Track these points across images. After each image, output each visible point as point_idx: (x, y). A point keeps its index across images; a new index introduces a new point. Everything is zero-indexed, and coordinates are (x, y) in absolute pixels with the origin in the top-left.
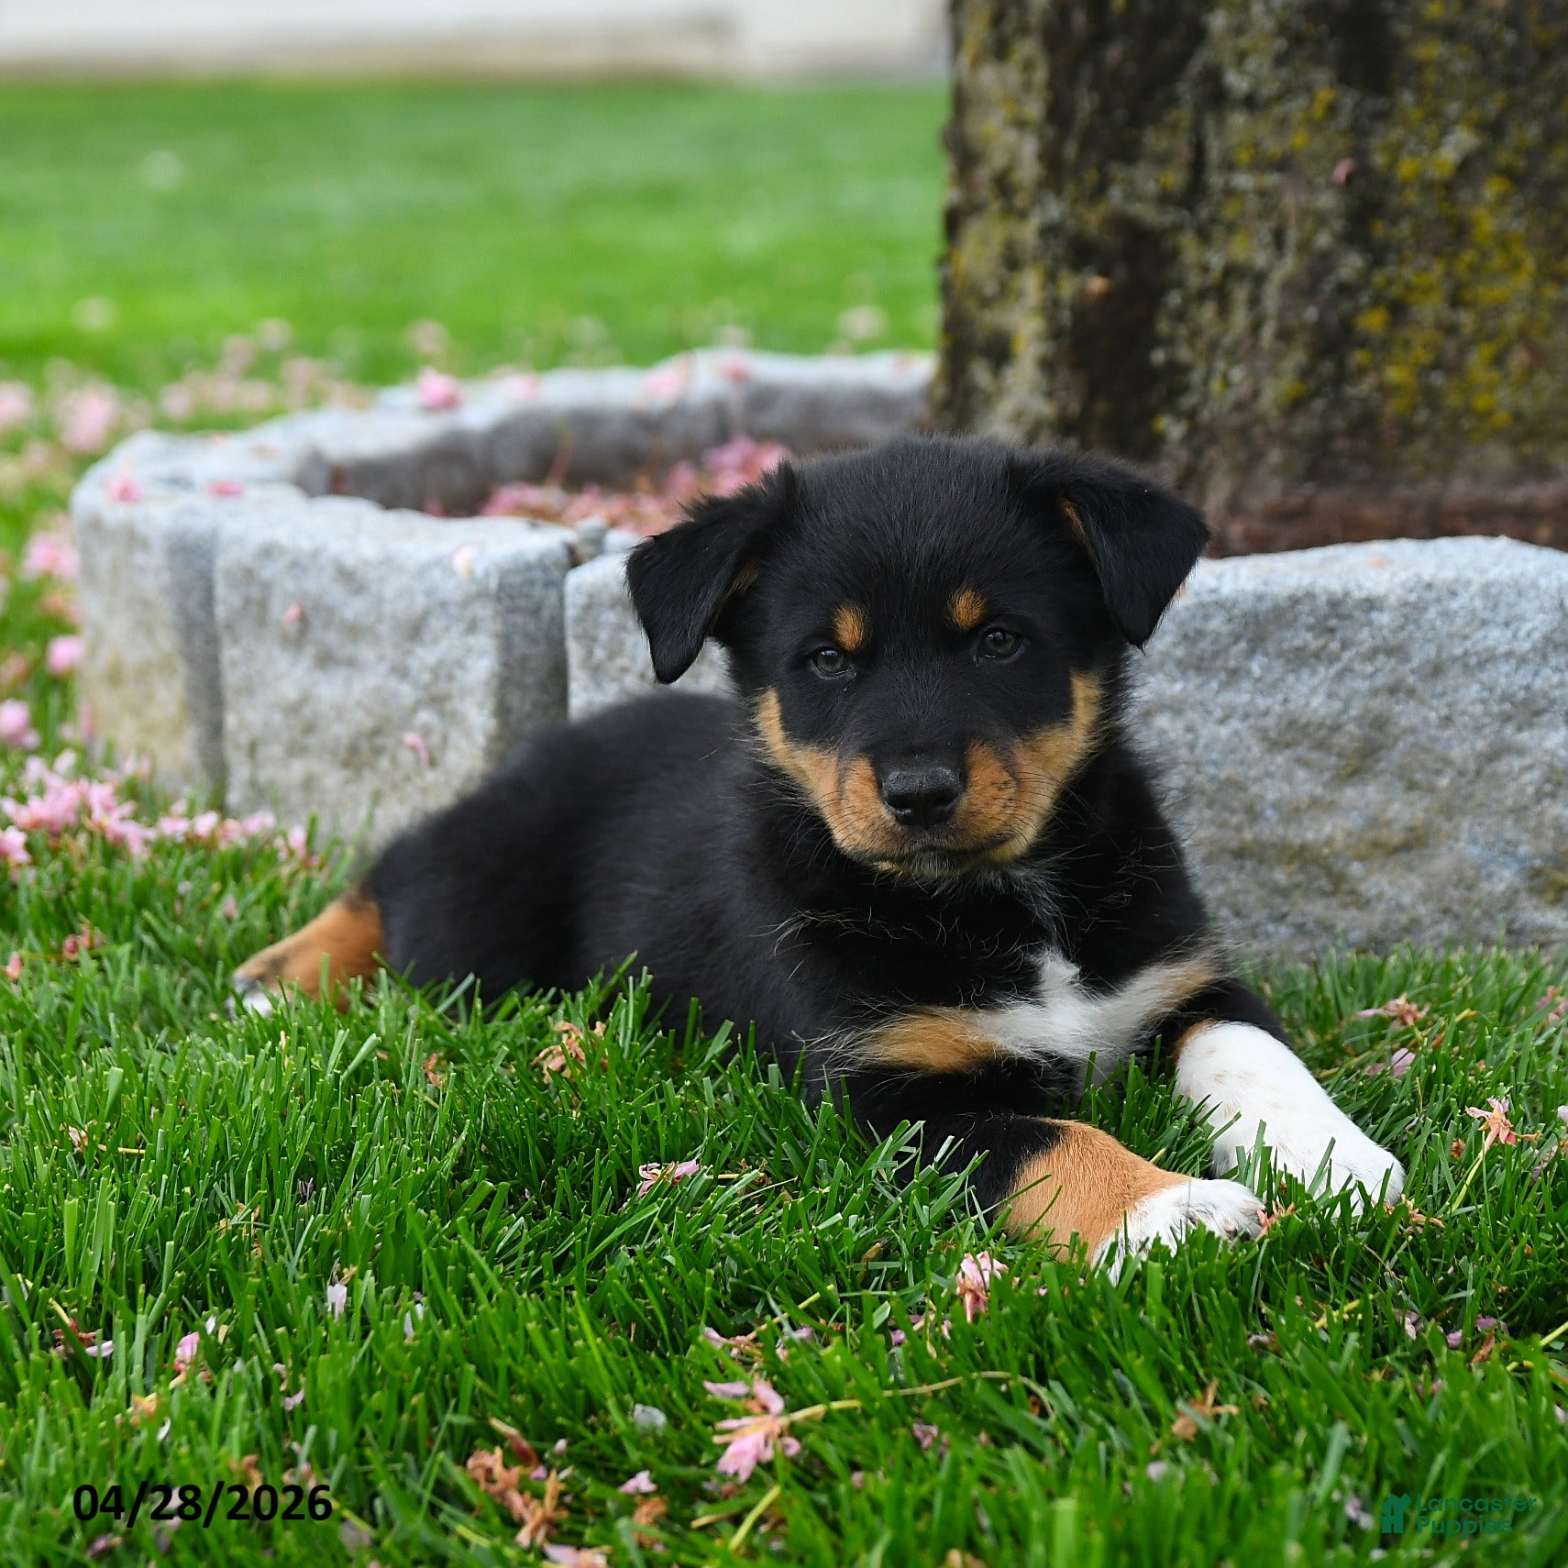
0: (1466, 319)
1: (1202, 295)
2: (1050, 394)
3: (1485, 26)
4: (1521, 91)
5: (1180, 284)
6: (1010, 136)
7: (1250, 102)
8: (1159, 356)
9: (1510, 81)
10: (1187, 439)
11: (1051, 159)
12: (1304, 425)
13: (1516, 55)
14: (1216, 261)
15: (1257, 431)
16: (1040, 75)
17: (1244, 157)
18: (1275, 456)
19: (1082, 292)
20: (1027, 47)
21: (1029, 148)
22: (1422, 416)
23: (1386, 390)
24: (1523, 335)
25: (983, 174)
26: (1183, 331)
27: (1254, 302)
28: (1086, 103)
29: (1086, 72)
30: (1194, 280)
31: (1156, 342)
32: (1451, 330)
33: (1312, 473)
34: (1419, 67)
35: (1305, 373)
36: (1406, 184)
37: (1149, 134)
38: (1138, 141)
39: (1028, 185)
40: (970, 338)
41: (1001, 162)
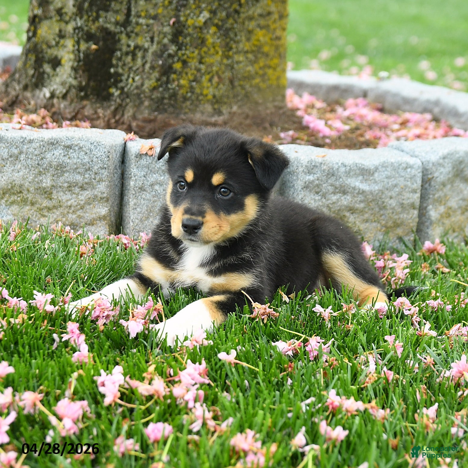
0: (203, 67)
1: (127, 54)
2: (75, 78)
4: (222, 2)
5: (120, 50)
8: (112, 70)
10: (119, 96)
11: (79, 7)
12: (156, 95)
14: (132, 44)
15: (142, 96)
17: (143, 14)
18: (146, 103)
19: (88, 48)
21: (71, 2)
22: (189, 94)
23: (180, 86)
24: (217, 73)
25: (52, 8)
26: (120, 64)
27: (143, 57)
30: (124, 49)
31: (112, 66)
32: (199, 70)
33: (157, 109)
35: (158, 80)
36: (189, 27)
37: (113, 4)
38: (110, 5)
39: (70, 14)
40: (43, 57)
41: (59, 5)
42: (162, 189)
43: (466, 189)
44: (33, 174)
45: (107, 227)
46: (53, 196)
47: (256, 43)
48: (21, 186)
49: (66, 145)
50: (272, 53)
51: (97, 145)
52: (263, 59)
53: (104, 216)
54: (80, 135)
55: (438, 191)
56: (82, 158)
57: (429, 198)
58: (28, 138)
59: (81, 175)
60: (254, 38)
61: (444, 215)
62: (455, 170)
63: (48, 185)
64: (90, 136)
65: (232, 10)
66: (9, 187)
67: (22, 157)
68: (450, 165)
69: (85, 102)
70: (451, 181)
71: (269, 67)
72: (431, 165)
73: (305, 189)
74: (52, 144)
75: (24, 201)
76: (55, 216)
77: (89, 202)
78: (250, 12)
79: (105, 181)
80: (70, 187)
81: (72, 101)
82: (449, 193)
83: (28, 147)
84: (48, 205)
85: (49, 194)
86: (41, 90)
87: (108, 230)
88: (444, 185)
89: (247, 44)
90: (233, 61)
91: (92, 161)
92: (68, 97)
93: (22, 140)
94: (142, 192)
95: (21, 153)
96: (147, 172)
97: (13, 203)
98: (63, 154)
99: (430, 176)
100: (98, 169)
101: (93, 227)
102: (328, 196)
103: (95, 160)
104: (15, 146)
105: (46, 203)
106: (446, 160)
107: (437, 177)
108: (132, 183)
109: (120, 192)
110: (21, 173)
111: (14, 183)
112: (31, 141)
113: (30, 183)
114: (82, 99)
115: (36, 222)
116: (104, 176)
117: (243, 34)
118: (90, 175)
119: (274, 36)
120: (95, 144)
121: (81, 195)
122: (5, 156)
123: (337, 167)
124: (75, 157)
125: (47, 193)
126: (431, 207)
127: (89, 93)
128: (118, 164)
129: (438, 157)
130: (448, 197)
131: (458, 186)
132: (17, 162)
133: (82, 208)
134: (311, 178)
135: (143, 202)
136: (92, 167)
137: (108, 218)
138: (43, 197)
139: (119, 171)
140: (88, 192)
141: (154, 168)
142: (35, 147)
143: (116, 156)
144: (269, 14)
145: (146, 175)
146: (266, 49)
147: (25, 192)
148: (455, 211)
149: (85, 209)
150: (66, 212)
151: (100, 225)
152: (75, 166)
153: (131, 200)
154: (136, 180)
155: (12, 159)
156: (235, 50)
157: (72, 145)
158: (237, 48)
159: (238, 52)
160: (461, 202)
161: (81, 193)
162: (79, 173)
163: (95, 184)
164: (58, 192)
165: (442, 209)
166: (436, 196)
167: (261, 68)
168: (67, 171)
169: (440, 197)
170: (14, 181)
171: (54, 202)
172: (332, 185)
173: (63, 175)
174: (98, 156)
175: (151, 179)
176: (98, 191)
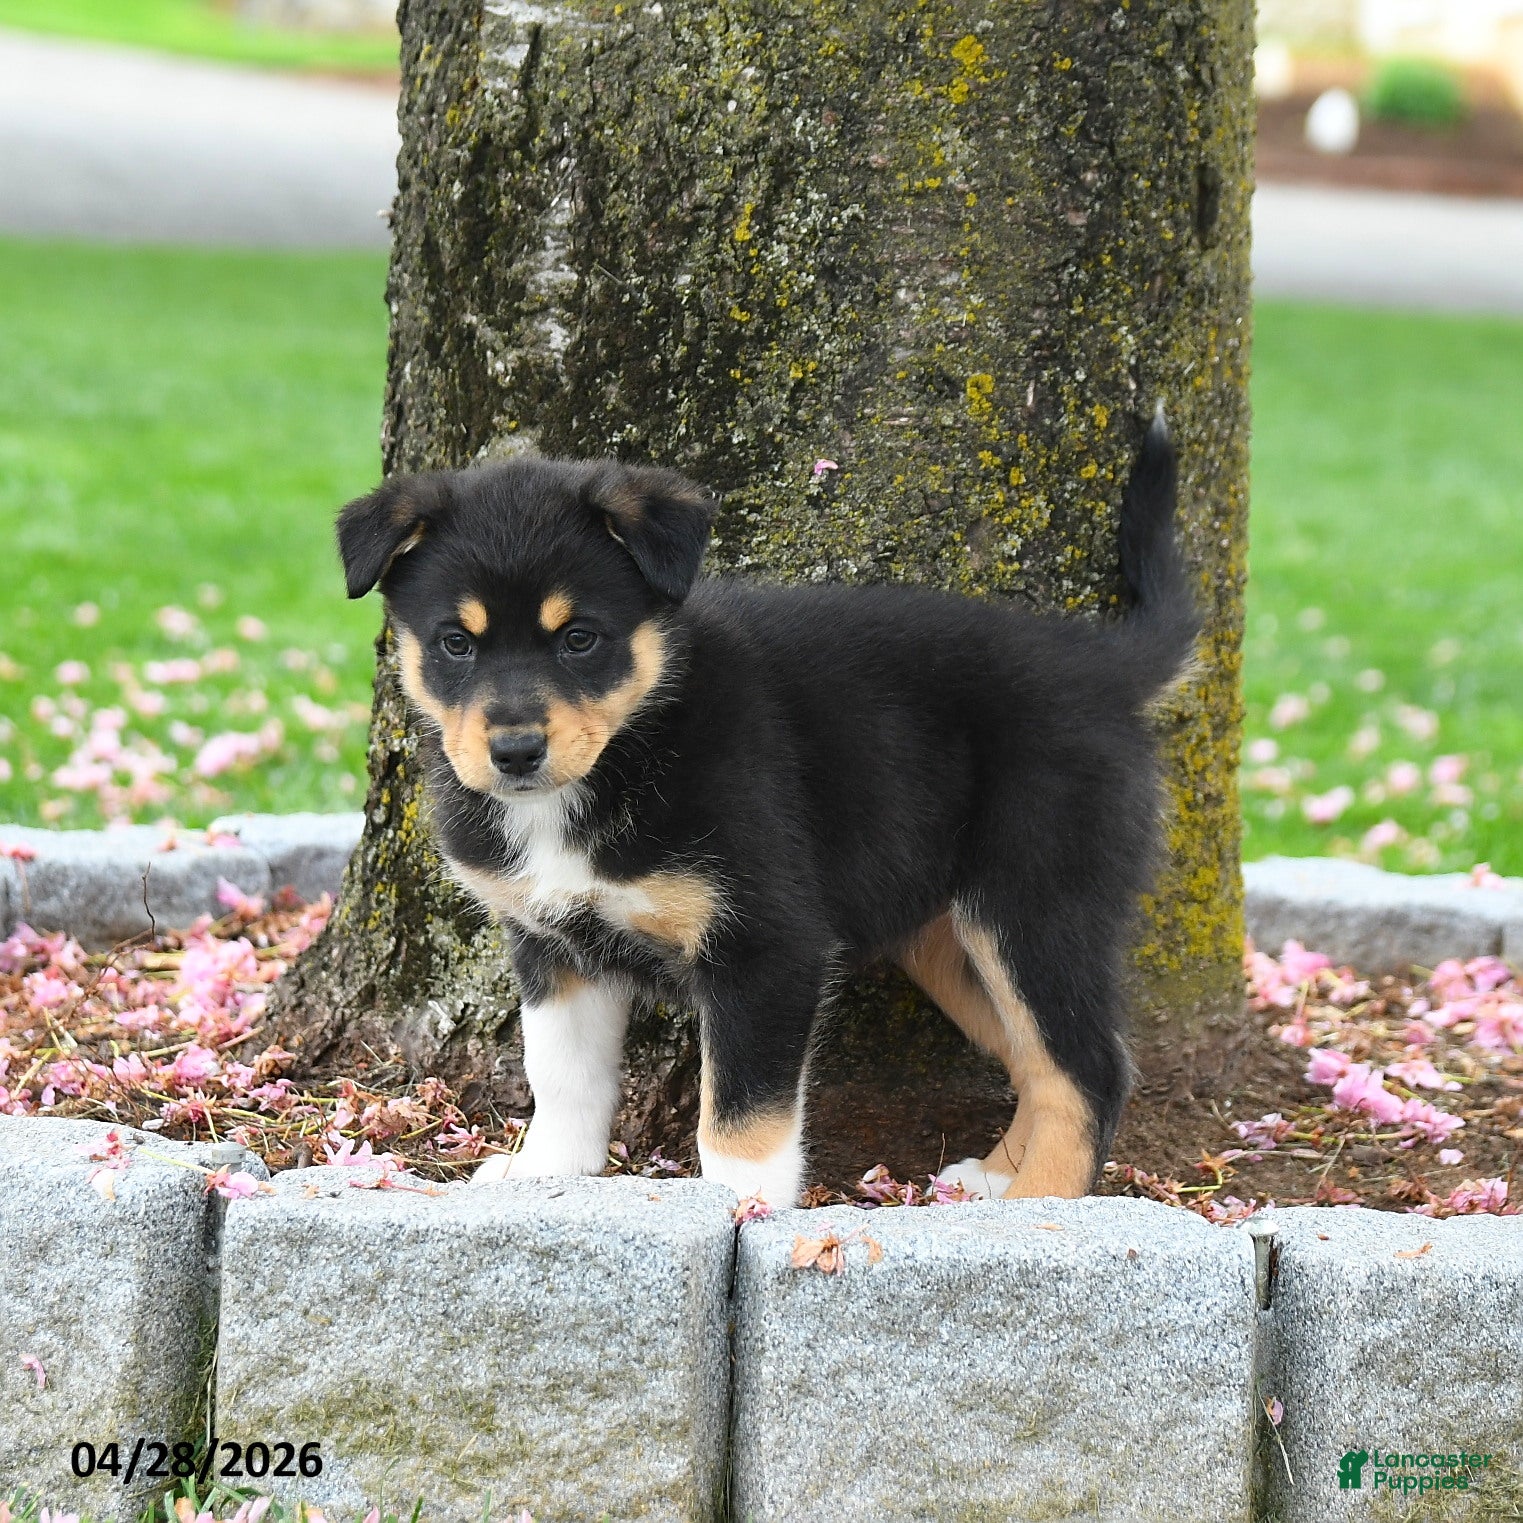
40: (427, 896)
42: (869, 1385)
44: (428, 1348)
46: (497, 1422)
48: (388, 1389)
49: (541, 1246)
50: (1194, 852)
51: (645, 1245)
52: (1166, 878)
53: (674, 1485)
54: (587, 1213)
56: (595, 1289)
58: (409, 1228)
59: (593, 1348)
63: (481, 1384)
64: (619, 1214)
66: (349, 1394)
67: (392, 1289)
73: (1360, 1372)
74: (493, 1244)
75: (400, 1440)
76: (506, 1490)
77: (623, 1437)
79: (674, 1367)
80: (557, 1389)
83: (409, 1255)
84: (482, 1451)
85: (485, 1415)
86: (421, 1007)
91: (630, 1300)
93: (387, 1236)
94: (803, 1400)
95: (386, 1276)
96: (817, 1331)
97: (360, 1447)
98: (528, 1279)
100: (649, 1327)
102: (1441, 1392)
103: (639, 1295)
104: (366, 1257)
105: (475, 1445)
108: (767, 1371)
109: (724, 1397)
110: (388, 1346)
111: (363, 1380)
112: (418, 1238)
113: (418, 1377)
115: (441, 1510)
116: (670, 1350)
118: (625, 1347)
119: (1199, 796)
120: (638, 1243)
121: (594, 1414)
122: (334, 1287)
123: (1466, 1288)
124: (572, 1285)
125: (479, 1412)
128: (717, 1305)
132: (374, 1307)
133: (598, 1458)
134: (1382, 1330)
135: (805, 1433)
136: (629, 1320)
137: (688, 1492)
138: (464, 1423)
139: (722, 1328)
140: (617, 1406)
142: (435, 1255)
143: (709, 1279)
144: (1182, 722)
145: (816, 1339)
146: (1172, 840)
147: (403, 1410)
149: (607, 1464)
150: (542, 1475)
151: (661, 1515)
152: (572, 1319)
153: (763, 1428)
154: (780, 1358)
155: (358, 1297)
157: (560, 1246)
161: (592, 1407)
162: (585, 1339)
163: (641, 1376)
164: (513, 1406)
167: (1159, 907)
168: (544, 1335)
170: (365, 1371)
171: (501, 1440)
172: (1454, 1353)
173: (530, 1349)
174: (649, 1283)
175: (834, 1353)
176: (652, 1402)
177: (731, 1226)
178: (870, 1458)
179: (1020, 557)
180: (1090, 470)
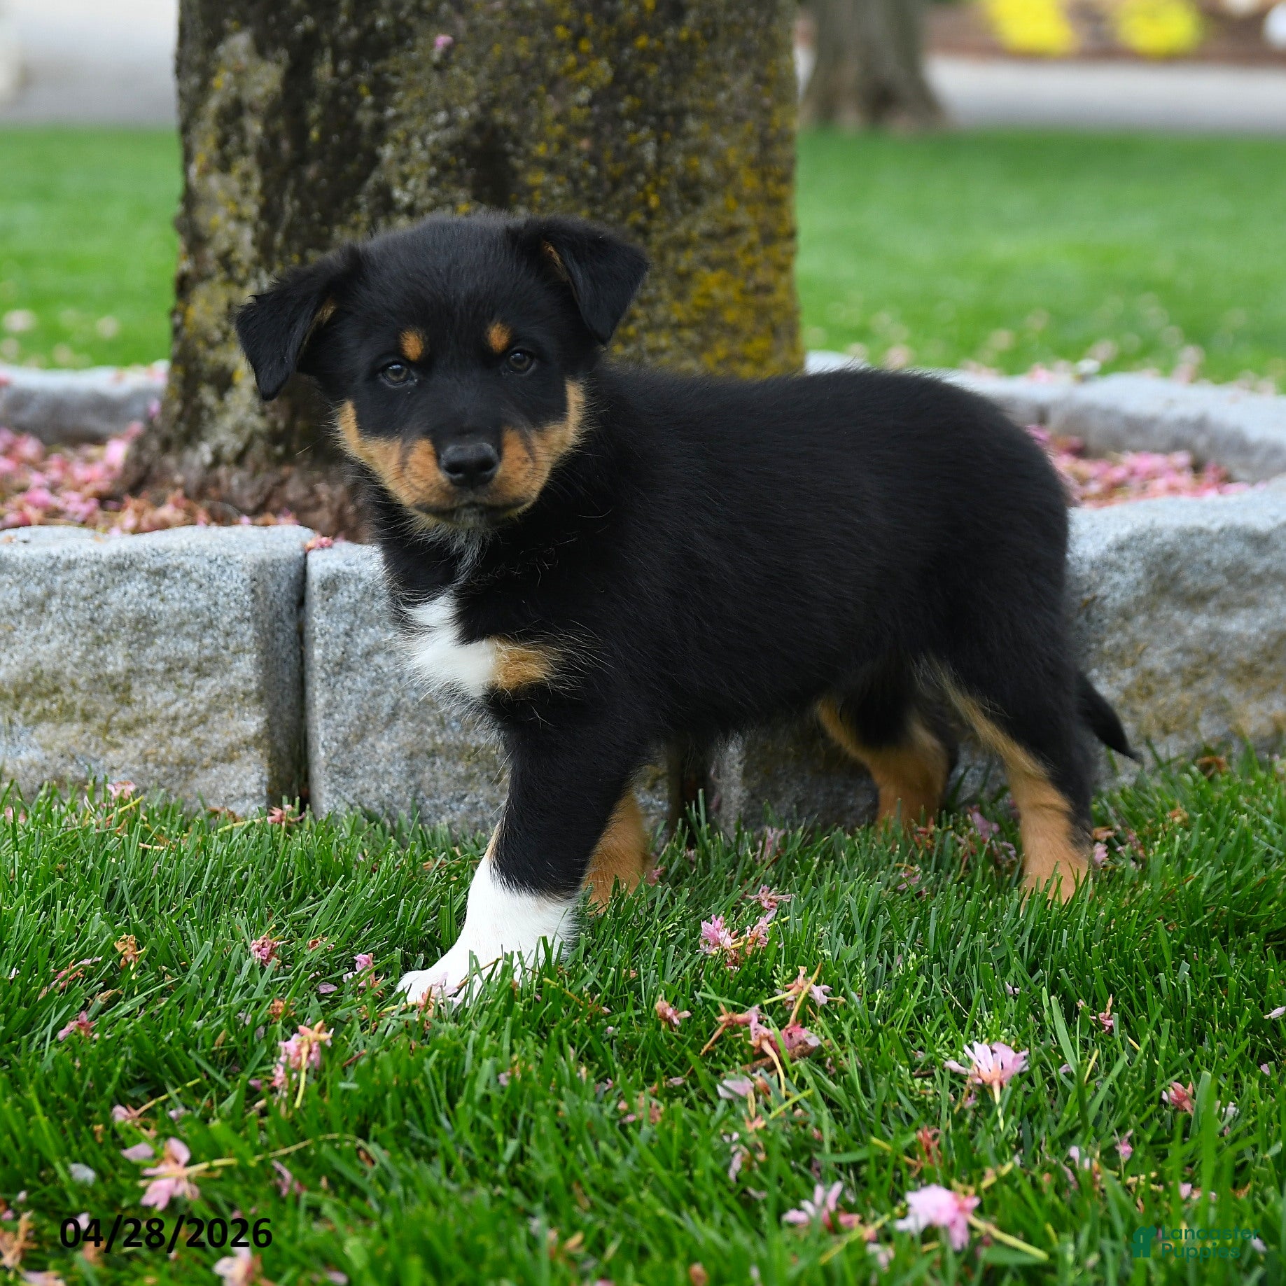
2: (263, 414)
3: (575, 163)
4: (599, 209)
6: (232, 226)
7: (411, 211)
9: (592, 201)
11: (264, 245)
13: (596, 183)
16: (256, 185)
20: (245, 164)
21: (247, 235)
25: (210, 253)
28: (290, 207)
29: (291, 184)
34: (530, 190)
37: (337, 232)
38: (329, 236)
39: (246, 263)
40: (199, 371)
41: (224, 245)
42: (391, 661)
43: (1190, 623)
44: (82, 644)
45: (266, 765)
46: (133, 696)
47: (701, 302)
48: (56, 675)
49: (154, 567)
50: (748, 325)
52: (724, 341)
53: (255, 737)
54: (185, 543)
55: (1111, 631)
56: (192, 597)
57: (1090, 651)
58: (64, 558)
59: (194, 640)
60: (695, 291)
61: (1134, 691)
62: (1155, 576)
63: (120, 669)
64: (206, 543)
65: (627, 225)
66: (30, 680)
67: (55, 604)
68: (1139, 564)
69: (285, 470)
70: (1147, 605)
71: (744, 359)
72: (1086, 567)
74: (121, 567)
75: (66, 712)
76: (141, 745)
77: (216, 706)
78: (680, 230)
79: (250, 652)
80: (171, 672)
81: (256, 470)
82: (1144, 636)
83: (65, 578)
84: (124, 718)
85: (124, 691)
86: (195, 448)
87: (266, 770)
88: (1125, 615)
89: (677, 305)
90: (639, 349)
91: (216, 604)
92: (249, 462)
93: (49, 564)
94: (344, 674)
95: (50, 594)
96: (352, 624)
97: (43, 716)
98: (146, 592)
99: (1087, 596)
100: (230, 623)
101: (233, 766)
103: (222, 600)
104: (36, 580)
105: (117, 714)
106: (1127, 554)
107: (1105, 598)
108: (317, 653)
109: (296, 676)
110: (54, 645)
111: (38, 669)
112: (70, 566)
113: (76, 665)
114: (279, 461)
115: (97, 760)
116: (246, 639)
117: (663, 282)
118: (215, 639)
119: (751, 285)
120: (219, 562)
121: (199, 688)
122: (15, 604)
124: (177, 596)
125: (120, 689)
126: (1095, 672)
127: (295, 446)
128: (287, 609)
129: (1103, 547)
130: (1141, 647)
131: (1169, 617)
132: (44, 617)
133: (203, 721)
135: (347, 698)
136: (217, 619)
137: (267, 742)
138: (110, 698)
139: (291, 626)
140: (214, 682)
141: (369, 612)
142: (82, 577)
143: (282, 590)
144: (733, 231)
145: (352, 630)
146: (730, 316)
147: (67, 690)
148: (1164, 680)
149: (209, 724)
150: (165, 733)
151: (248, 759)
152: (178, 620)
153: (317, 694)
154: (326, 644)
155: (32, 610)
156: (642, 322)
157: (167, 567)
158: (648, 315)
159: (653, 327)
160: (1179, 656)
161: (197, 683)
162: (188, 635)
163: (228, 659)
164: (144, 684)
165: (1127, 677)
166: (1107, 644)
167: (719, 362)
168: (160, 633)
169: (1118, 646)
170: (39, 663)
171: (136, 709)
173: (152, 643)
174: (228, 591)
175: (364, 639)
176: (236, 678)
177: (301, 554)
178: (393, 716)
179: (591, 103)
180: (642, 41)
